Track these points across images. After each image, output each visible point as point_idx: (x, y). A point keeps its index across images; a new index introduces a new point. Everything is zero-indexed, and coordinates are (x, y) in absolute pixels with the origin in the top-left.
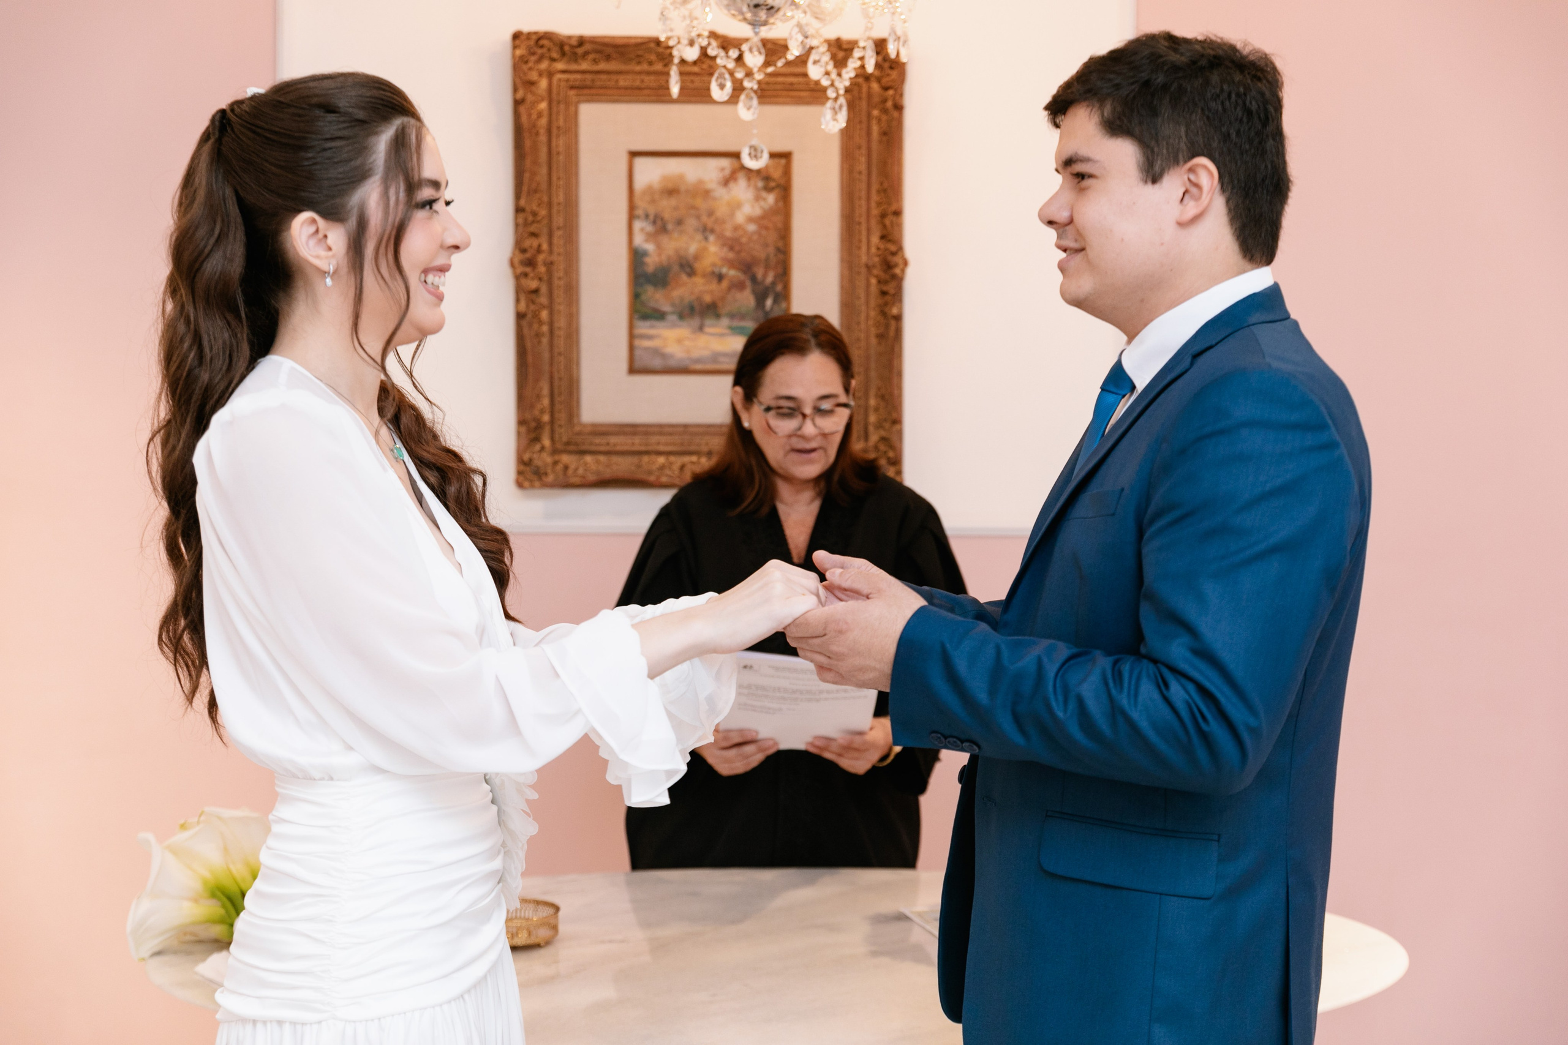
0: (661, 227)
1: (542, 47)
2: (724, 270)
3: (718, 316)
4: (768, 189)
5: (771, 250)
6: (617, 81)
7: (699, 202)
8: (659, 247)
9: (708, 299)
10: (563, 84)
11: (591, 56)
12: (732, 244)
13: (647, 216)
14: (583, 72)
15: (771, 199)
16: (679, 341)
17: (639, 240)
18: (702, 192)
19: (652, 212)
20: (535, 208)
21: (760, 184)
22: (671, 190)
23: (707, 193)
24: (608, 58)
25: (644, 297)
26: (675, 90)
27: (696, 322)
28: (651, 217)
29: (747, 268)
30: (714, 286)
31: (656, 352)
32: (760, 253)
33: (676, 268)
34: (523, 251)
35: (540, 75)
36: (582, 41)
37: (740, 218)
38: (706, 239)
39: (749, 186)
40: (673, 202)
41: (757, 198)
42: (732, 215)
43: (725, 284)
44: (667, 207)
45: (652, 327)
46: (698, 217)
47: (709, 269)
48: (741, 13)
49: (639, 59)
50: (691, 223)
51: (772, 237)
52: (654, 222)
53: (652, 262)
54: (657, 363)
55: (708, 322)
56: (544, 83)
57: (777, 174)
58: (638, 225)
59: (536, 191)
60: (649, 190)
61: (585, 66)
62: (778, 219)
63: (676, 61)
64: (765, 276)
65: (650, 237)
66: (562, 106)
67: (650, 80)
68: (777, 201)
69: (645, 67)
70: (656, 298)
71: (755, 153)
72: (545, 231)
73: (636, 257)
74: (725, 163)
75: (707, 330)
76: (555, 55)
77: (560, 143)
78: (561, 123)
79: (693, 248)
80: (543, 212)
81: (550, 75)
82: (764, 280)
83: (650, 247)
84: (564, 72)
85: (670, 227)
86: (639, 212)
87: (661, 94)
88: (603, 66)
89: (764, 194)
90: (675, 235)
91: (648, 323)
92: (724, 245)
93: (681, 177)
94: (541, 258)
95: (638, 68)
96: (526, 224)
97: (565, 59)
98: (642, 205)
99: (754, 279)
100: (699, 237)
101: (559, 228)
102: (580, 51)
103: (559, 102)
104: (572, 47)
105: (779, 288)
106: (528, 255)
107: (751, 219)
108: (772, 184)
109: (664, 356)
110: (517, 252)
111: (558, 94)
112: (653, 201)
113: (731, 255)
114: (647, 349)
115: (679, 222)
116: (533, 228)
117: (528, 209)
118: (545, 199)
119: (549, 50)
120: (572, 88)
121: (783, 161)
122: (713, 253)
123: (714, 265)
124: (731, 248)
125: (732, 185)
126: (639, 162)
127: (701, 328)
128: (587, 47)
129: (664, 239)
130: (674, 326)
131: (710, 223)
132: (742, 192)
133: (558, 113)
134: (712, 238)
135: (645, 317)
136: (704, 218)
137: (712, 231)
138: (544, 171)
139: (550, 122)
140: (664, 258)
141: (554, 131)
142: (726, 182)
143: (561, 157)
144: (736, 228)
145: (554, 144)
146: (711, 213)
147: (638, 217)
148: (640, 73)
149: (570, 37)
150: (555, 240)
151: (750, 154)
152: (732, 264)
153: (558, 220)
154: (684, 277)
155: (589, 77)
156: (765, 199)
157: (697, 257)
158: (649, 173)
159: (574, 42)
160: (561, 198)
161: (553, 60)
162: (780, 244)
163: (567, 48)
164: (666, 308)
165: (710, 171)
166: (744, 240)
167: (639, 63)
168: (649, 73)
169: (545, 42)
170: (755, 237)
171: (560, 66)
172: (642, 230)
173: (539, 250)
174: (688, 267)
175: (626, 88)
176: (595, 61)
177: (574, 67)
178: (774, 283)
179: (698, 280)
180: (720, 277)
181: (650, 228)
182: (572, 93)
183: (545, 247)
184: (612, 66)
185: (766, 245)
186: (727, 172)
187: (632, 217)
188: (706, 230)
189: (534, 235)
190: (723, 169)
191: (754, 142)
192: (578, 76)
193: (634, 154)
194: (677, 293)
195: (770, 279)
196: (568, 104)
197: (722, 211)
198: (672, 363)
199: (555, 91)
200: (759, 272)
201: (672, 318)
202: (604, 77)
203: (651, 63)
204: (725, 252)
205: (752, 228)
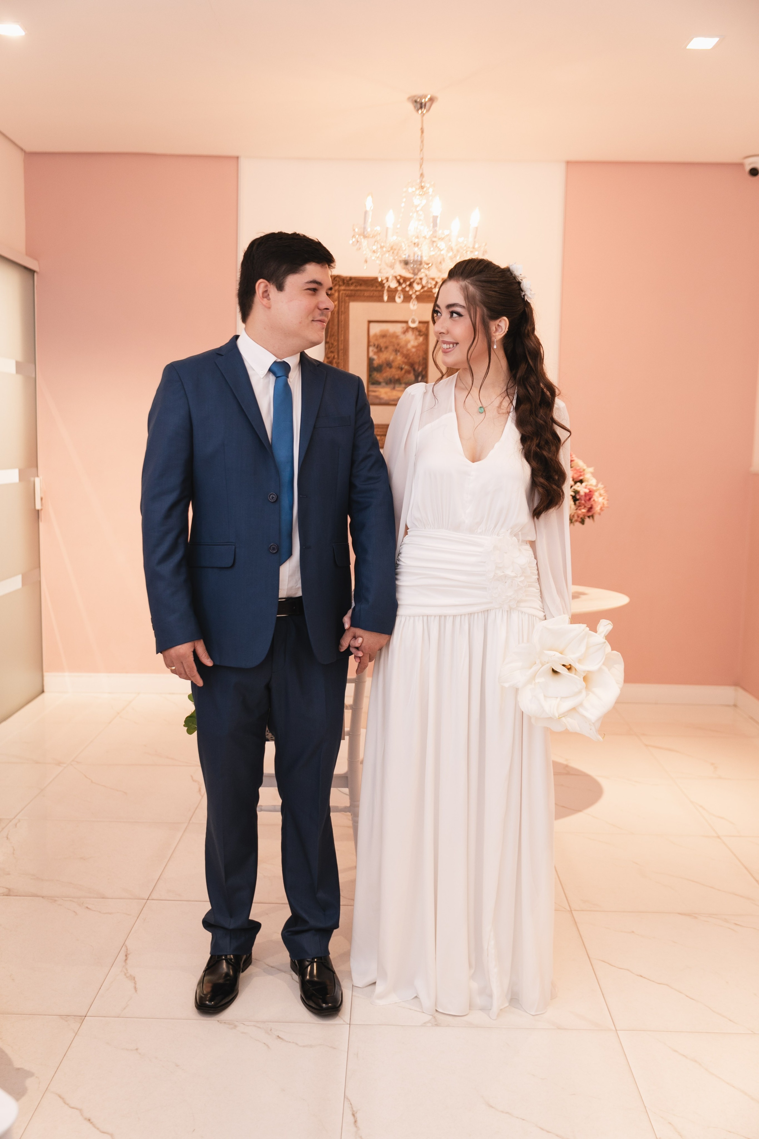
0: (379, 349)
1: (336, 280)
2: (403, 366)
3: (400, 384)
4: (420, 335)
5: (421, 358)
6: (364, 293)
7: (394, 340)
8: (379, 357)
9: (397, 377)
10: (344, 295)
11: (354, 284)
12: (406, 356)
13: (374, 345)
14: (351, 290)
15: (421, 339)
16: (386, 393)
17: (371, 354)
18: (395, 336)
19: (376, 343)
20: (332, 341)
21: (417, 333)
22: (384, 335)
23: (397, 337)
24: (361, 285)
25: (373, 376)
26: (386, 298)
27: (392, 386)
28: (376, 346)
29: (412, 365)
30: (399, 372)
31: (377, 397)
32: (417, 360)
33: (385, 365)
34: (328, 358)
35: (335, 291)
36: (351, 278)
37: (409, 346)
38: (396, 354)
39: (413, 334)
40: (384, 340)
41: (416, 339)
42: (406, 345)
43: (403, 371)
44: (382, 342)
45: (376, 387)
46: (394, 346)
47: (397, 366)
48: (409, 270)
49: (372, 285)
50: (391, 348)
51: (421, 353)
52: (377, 348)
53: (376, 363)
54: (377, 401)
55: (397, 386)
56: (336, 295)
57: (424, 329)
58: (371, 349)
59: (333, 335)
60: (375, 335)
61: (352, 288)
62: (424, 347)
63: (386, 288)
64: (418, 368)
65: (375, 353)
66: (343, 303)
67: (376, 293)
68: (423, 340)
69: (374, 288)
70: (377, 376)
71: (413, 322)
72: (336, 351)
73: (370, 361)
74: (404, 325)
75: (397, 389)
76: (341, 283)
77: (342, 317)
78: (343, 309)
79: (392, 358)
80: (335, 344)
81: (339, 291)
82: (418, 370)
83: (375, 357)
84: (344, 290)
85: (383, 349)
86: (371, 344)
87: (380, 299)
88: (358, 288)
89: (419, 337)
90: (385, 353)
91: (374, 386)
92: (403, 357)
93: (387, 331)
94: (334, 361)
95: (372, 289)
96: (329, 348)
97: (344, 286)
98: (372, 341)
99: (414, 370)
100: (394, 353)
101: (341, 350)
102: (350, 282)
103: (342, 302)
104: (347, 281)
105: (424, 373)
106: (330, 359)
107: (413, 347)
108: (421, 334)
109: (380, 399)
110: (326, 358)
111: (342, 298)
112: (376, 340)
113: (406, 360)
114: (374, 396)
115: (386, 348)
116: (332, 349)
117: (330, 342)
118: (337, 338)
119: (339, 282)
120: (347, 296)
121: (426, 325)
122: (399, 359)
123: (399, 364)
124: (406, 358)
125: (406, 333)
126: (372, 325)
127: (394, 388)
128: (353, 281)
129: (381, 354)
130: (383, 387)
131: (398, 348)
132: (410, 336)
133: (342, 306)
134: (399, 354)
135: (373, 384)
136: (396, 346)
137: (399, 351)
138: (336, 328)
139: (339, 309)
140: (380, 361)
141: (340, 313)
142: (405, 332)
143: (343, 322)
144: (408, 350)
145: (340, 317)
146: (398, 344)
147: (371, 346)
148: (373, 290)
149: (347, 277)
150: (340, 354)
151: (412, 322)
152: (406, 363)
153: (341, 347)
154: (388, 369)
155: (353, 292)
156: (419, 339)
157: (393, 361)
158: (376, 329)
159: (348, 278)
160: (342, 338)
161: (340, 286)
162: (425, 356)
163: (345, 281)
164: (381, 380)
165: (397, 328)
166: (411, 354)
167: (372, 287)
168: (376, 291)
169: (338, 279)
170: (415, 354)
171: (343, 288)
172: (373, 351)
173: (334, 358)
174: (389, 365)
175: (367, 296)
176: (356, 286)
177: (347, 288)
178: (422, 371)
179: (393, 370)
180: (402, 369)
181: (375, 350)
182: (347, 298)
183: (336, 356)
184: (363, 288)
185: (419, 357)
186: (405, 328)
187: (369, 346)
188: (396, 351)
189: (332, 352)
190: (403, 328)
191: (413, 317)
192: (350, 292)
193: (370, 322)
194: (385, 375)
195: (420, 369)
196: (345, 302)
197: (402, 343)
198: (383, 401)
199: (340, 298)
200: (416, 367)
201: (383, 384)
202: (359, 292)
203: (377, 287)
204: (403, 359)
205: (414, 350)
